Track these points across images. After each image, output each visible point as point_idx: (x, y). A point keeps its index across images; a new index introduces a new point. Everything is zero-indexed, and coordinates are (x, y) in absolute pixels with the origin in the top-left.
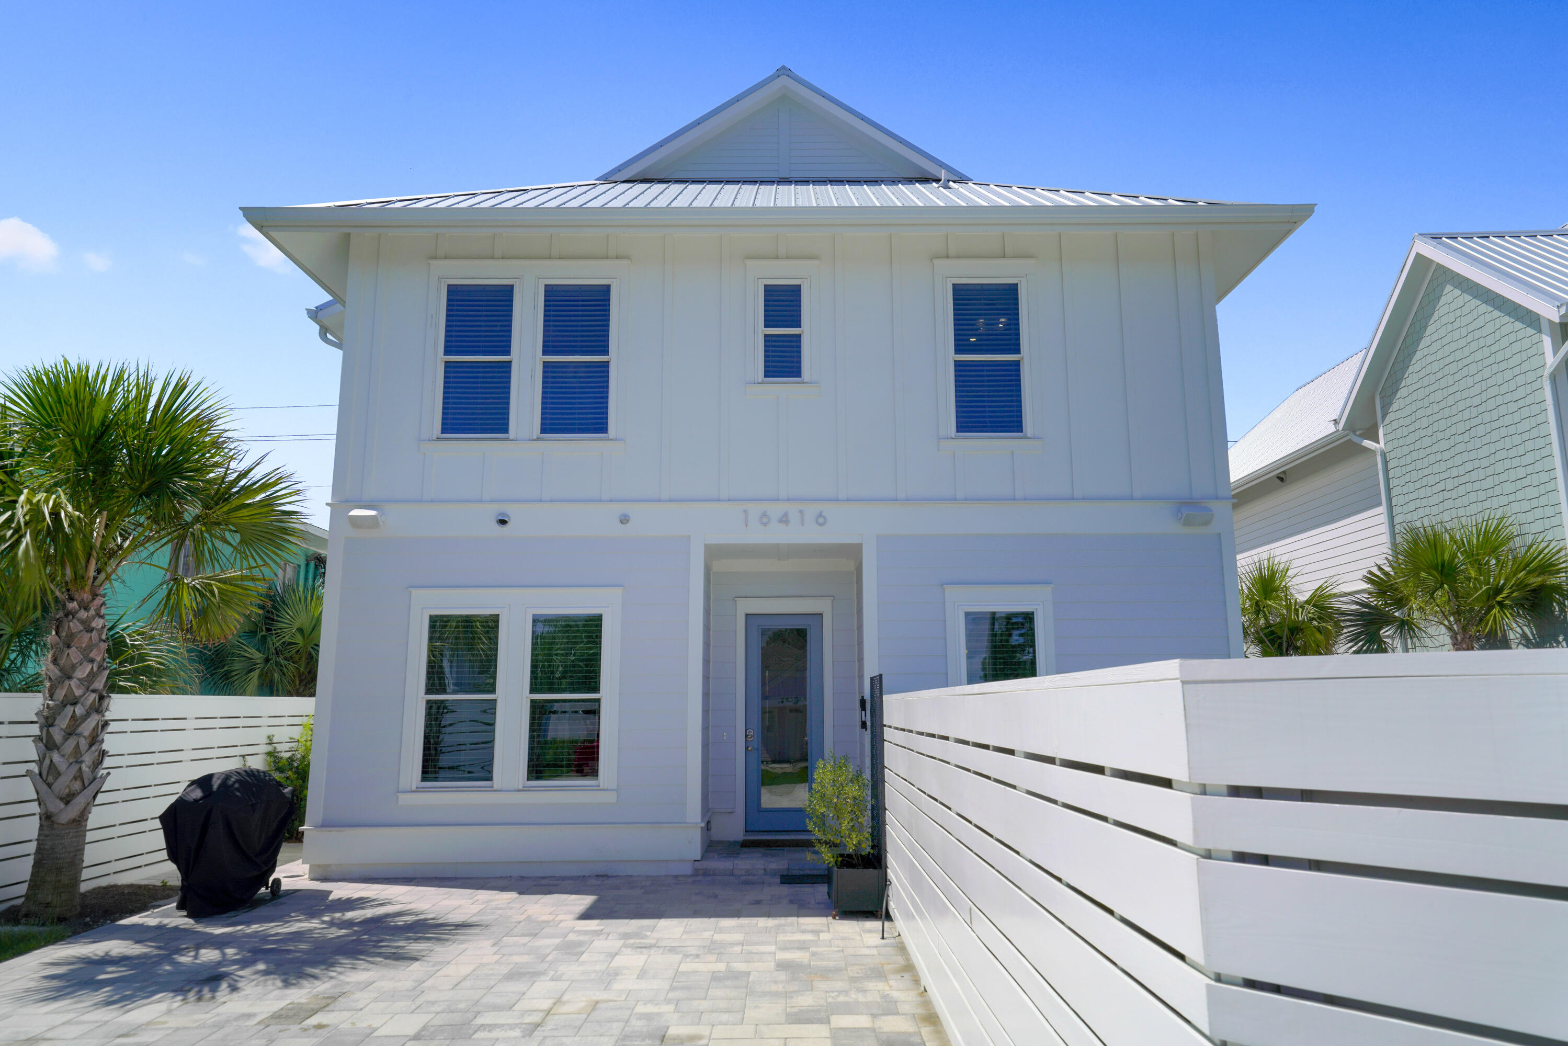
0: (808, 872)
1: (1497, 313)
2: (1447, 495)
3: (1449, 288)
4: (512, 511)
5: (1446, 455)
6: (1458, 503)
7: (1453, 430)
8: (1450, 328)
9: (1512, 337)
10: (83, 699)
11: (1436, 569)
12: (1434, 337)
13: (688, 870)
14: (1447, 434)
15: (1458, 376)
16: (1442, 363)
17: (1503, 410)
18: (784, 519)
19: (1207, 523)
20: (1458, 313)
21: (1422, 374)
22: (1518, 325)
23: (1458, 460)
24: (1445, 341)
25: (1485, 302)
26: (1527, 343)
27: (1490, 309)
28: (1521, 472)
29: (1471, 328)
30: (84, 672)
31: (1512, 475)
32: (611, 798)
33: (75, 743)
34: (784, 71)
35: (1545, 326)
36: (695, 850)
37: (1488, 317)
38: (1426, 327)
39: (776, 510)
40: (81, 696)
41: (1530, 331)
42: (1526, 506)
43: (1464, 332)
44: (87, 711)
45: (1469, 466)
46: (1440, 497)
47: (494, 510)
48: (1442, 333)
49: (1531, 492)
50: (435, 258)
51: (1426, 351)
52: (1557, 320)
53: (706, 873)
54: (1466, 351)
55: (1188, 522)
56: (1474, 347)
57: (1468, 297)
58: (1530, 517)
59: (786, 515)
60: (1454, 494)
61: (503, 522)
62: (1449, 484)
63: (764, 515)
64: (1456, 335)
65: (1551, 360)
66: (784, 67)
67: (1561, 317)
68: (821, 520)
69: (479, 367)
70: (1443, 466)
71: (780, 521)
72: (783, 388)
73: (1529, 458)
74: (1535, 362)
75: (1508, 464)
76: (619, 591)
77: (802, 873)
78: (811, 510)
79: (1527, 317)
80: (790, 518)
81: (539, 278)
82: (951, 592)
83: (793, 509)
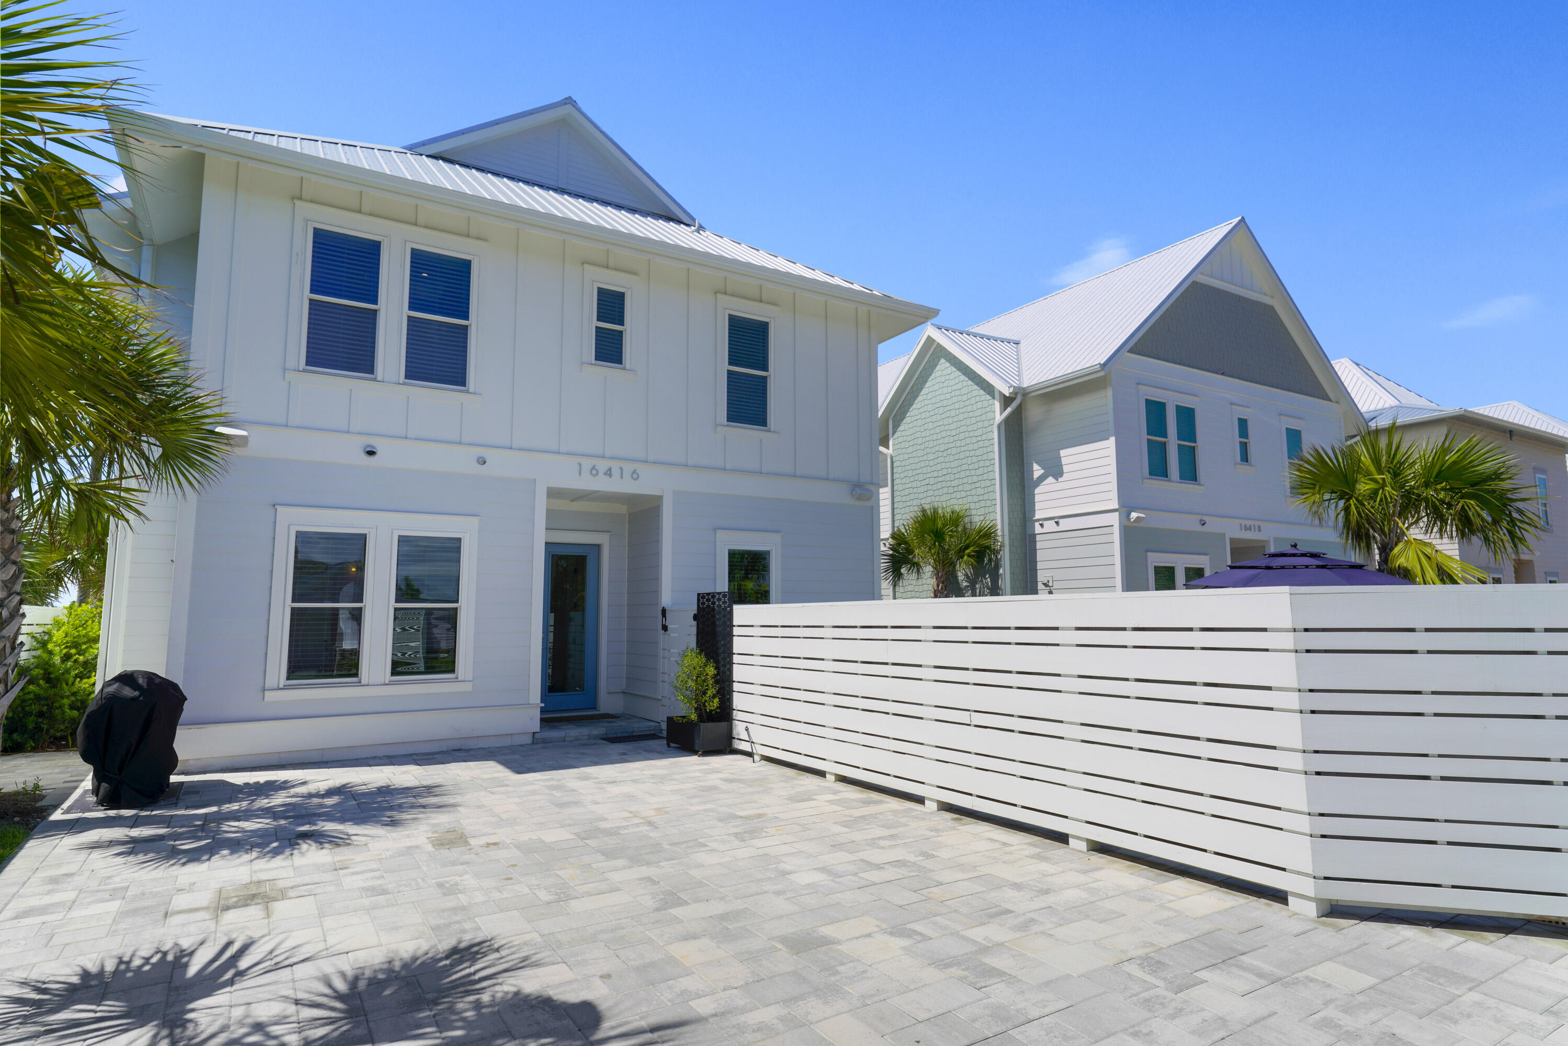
0: (619, 735)
1: (970, 382)
2: (930, 487)
3: (943, 361)
4: (378, 444)
5: (932, 463)
6: (936, 493)
7: (937, 448)
8: (941, 385)
9: (978, 399)
10: (7, 601)
11: (933, 533)
12: (931, 389)
13: (528, 740)
14: (934, 450)
15: (943, 416)
16: (935, 406)
17: (968, 441)
18: (609, 473)
19: (868, 499)
20: (947, 377)
21: (921, 411)
22: (982, 392)
23: (939, 467)
24: (937, 393)
25: (964, 374)
26: (985, 404)
27: (967, 379)
28: (975, 479)
29: (954, 388)
30: (8, 574)
31: (970, 480)
32: (468, 687)
33: (2, 645)
34: (569, 101)
35: (997, 395)
36: (536, 726)
37: (965, 384)
38: (926, 382)
39: (602, 465)
40: (5, 599)
41: (988, 397)
42: (976, 499)
43: (950, 389)
44: (10, 614)
45: (945, 472)
46: (926, 488)
47: (361, 442)
48: (936, 387)
49: (980, 491)
50: (300, 198)
51: (925, 397)
52: (1008, 395)
53: (544, 741)
54: (950, 402)
55: (859, 498)
56: (955, 399)
57: (954, 369)
58: (978, 505)
59: (610, 469)
60: (934, 487)
61: (371, 453)
62: (932, 481)
63: (594, 468)
64: (945, 390)
65: (999, 417)
66: (570, 98)
67: (1010, 393)
68: (635, 475)
69: (340, 309)
70: (929, 469)
71: (605, 474)
72: (607, 371)
73: (980, 471)
74: (990, 416)
75: (968, 473)
76: (475, 520)
77: (615, 736)
78: (628, 468)
79: (988, 388)
80: (613, 472)
81: (406, 241)
82: (721, 535)
83: (615, 465)
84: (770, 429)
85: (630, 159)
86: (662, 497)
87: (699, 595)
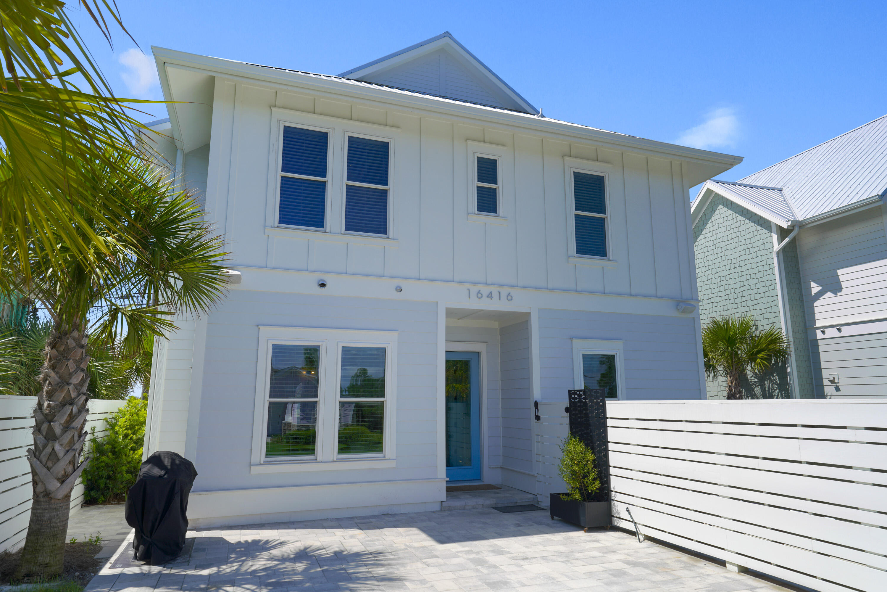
0: (506, 505)
1: (747, 221)
2: (715, 305)
3: (721, 206)
4: (328, 279)
5: (715, 286)
6: (721, 309)
7: (720, 274)
8: (720, 225)
9: (756, 233)
10: (76, 400)
11: (725, 339)
12: (711, 229)
13: (437, 507)
14: (717, 276)
15: (723, 249)
16: (715, 242)
17: (748, 267)
18: (490, 296)
19: (691, 312)
20: (726, 219)
21: (703, 246)
22: (759, 228)
23: (722, 288)
24: (717, 231)
25: (742, 216)
26: (763, 237)
27: (744, 219)
28: (757, 296)
29: (732, 227)
30: (78, 379)
31: (752, 297)
32: (392, 464)
33: (72, 434)
34: (447, 34)
35: (774, 228)
36: (442, 495)
37: (742, 222)
38: (706, 224)
39: (485, 290)
40: (76, 398)
41: (765, 231)
42: (759, 312)
43: (729, 228)
44: (79, 410)
45: (728, 292)
46: (711, 306)
47: (316, 278)
48: (716, 227)
49: (762, 306)
50: (275, 106)
51: (706, 235)
52: (786, 227)
53: (450, 509)
54: (729, 237)
55: (684, 312)
56: (734, 235)
57: (731, 212)
58: (761, 317)
59: (491, 293)
60: (719, 304)
61: (323, 285)
62: (717, 300)
63: (479, 292)
64: (724, 229)
65: (777, 247)
66: (447, 32)
67: (788, 226)
68: (510, 297)
69: (301, 183)
70: (713, 291)
71: (488, 297)
72: (486, 218)
73: (762, 290)
74: (768, 246)
75: (750, 292)
76: (395, 334)
77: (503, 505)
78: (504, 292)
79: (765, 224)
80: (493, 296)
81: (344, 131)
82: (576, 343)
83: (495, 290)
84: (609, 259)
85: (490, 71)
86: (530, 313)
87: (570, 391)
